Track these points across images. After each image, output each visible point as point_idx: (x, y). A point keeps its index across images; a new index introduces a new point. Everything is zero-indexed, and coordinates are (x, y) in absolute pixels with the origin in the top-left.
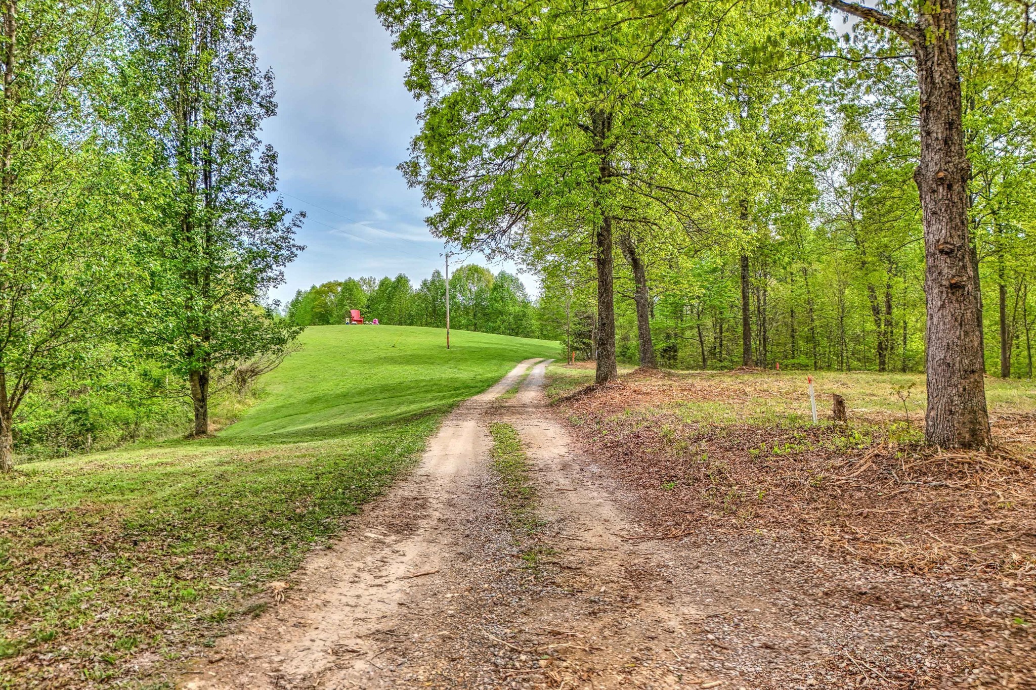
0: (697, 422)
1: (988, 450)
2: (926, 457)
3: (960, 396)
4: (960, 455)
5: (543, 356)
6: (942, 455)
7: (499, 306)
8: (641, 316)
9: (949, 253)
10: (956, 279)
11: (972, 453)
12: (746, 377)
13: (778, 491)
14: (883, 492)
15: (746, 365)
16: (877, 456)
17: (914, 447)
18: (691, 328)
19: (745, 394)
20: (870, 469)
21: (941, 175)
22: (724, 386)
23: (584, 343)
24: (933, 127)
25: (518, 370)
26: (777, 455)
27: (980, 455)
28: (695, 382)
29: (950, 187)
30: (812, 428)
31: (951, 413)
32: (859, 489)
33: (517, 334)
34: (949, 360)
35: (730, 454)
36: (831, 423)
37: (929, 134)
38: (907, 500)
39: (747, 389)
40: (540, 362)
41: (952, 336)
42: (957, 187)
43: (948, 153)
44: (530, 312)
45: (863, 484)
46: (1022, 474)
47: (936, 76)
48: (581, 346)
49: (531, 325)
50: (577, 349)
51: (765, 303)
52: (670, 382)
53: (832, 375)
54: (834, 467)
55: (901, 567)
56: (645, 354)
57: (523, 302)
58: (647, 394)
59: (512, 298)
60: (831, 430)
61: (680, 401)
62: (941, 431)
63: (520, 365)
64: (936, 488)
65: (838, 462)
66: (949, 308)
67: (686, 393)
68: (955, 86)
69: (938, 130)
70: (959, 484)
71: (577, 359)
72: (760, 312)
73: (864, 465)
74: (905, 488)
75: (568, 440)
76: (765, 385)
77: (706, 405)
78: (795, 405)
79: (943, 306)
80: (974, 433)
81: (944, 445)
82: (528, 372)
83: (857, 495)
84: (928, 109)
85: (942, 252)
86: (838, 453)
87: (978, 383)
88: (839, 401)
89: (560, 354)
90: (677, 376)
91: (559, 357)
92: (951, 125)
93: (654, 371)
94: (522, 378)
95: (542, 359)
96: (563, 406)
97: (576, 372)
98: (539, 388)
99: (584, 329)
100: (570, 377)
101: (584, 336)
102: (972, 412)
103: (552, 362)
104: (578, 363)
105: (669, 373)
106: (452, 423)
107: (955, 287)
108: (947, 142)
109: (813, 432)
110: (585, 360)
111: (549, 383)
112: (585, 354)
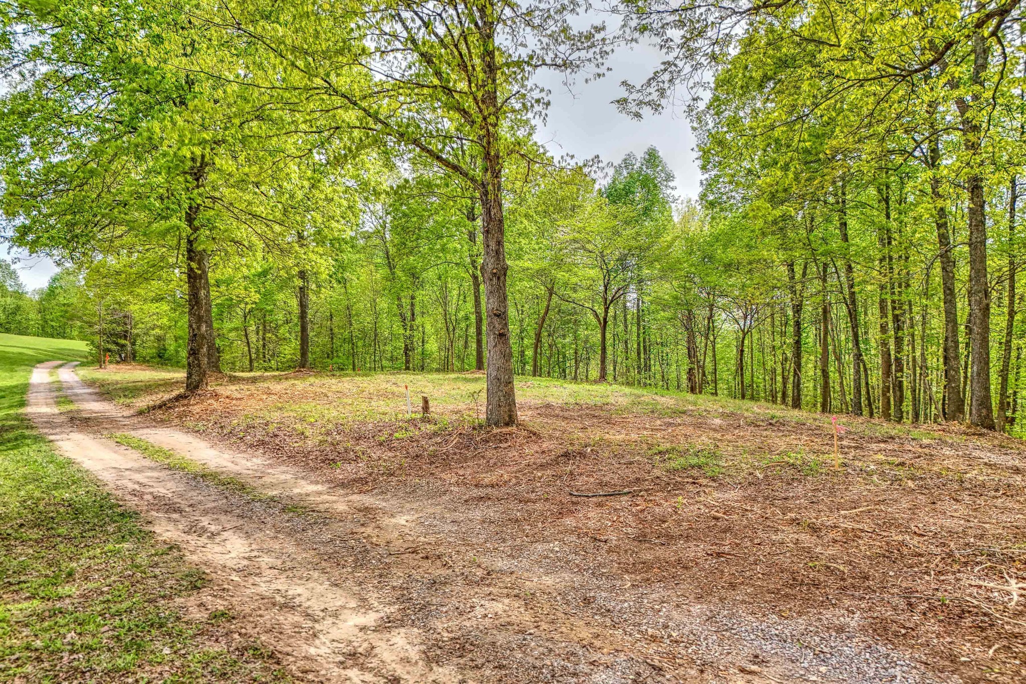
1: (517, 426)
2: (488, 432)
3: (504, 396)
4: (505, 430)
5: (64, 359)
6: (496, 431)
9: (498, 316)
10: (502, 331)
11: (510, 428)
12: (312, 379)
14: (469, 454)
15: (303, 367)
16: (460, 434)
17: (481, 427)
18: (236, 329)
20: (458, 442)
21: (495, 271)
22: (299, 388)
23: (117, 344)
24: (490, 243)
25: (40, 376)
26: (398, 439)
27: (514, 429)
28: (267, 385)
29: (499, 278)
30: (410, 420)
31: (500, 406)
32: (455, 454)
33: (8, 331)
34: (498, 376)
36: (422, 416)
37: (488, 246)
38: (483, 457)
40: (61, 366)
41: (500, 363)
42: (502, 278)
43: (498, 259)
44: (25, 304)
45: (457, 451)
46: (534, 438)
47: (492, 213)
48: (113, 347)
49: (27, 320)
50: (109, 350)
52: (245, 387)
54: (437, 443)
55: (493, 486)
57: (16, 292)
58: (239, 399)
59: (1, 285)
62: (495, 418)
63: (35, 370)
64: (495, 448)
65: (439, 440)
66: (499, 347)
67: (273, 397)
68: (501, 221)
70: (506, 445)
71: (111, 362)
73: (455, 440)
74: (480, 451)
79: (496, 346)
80: (510, 416)
81: (496, 425)
82: (55, 378)
83: (456, 457)
84: (488, 232)
85: (495, 315)
86: (435, 434)
87: (512, 389)
88: (426, 401)
89: (86, 357)
90: (243, 379)
91: (85, 360)
92: (499, 243)
93: (220, 375)
94: (56, 385)
95: (60, 362)
96: (159, 414)
97: (118, 377)
98: (94, 397)
99: (119, 329)
100: (117, 383)
101: (118, 336)
102: (510, 405)
103: (77, 366)
104: (112, 366)
105: (235, 377)
106: (58, 437)
107: (501, 335)
108: (497, 252)
109: (412, 421)
110: (118, 363)
111: (97, 390)
112: (118, 356)
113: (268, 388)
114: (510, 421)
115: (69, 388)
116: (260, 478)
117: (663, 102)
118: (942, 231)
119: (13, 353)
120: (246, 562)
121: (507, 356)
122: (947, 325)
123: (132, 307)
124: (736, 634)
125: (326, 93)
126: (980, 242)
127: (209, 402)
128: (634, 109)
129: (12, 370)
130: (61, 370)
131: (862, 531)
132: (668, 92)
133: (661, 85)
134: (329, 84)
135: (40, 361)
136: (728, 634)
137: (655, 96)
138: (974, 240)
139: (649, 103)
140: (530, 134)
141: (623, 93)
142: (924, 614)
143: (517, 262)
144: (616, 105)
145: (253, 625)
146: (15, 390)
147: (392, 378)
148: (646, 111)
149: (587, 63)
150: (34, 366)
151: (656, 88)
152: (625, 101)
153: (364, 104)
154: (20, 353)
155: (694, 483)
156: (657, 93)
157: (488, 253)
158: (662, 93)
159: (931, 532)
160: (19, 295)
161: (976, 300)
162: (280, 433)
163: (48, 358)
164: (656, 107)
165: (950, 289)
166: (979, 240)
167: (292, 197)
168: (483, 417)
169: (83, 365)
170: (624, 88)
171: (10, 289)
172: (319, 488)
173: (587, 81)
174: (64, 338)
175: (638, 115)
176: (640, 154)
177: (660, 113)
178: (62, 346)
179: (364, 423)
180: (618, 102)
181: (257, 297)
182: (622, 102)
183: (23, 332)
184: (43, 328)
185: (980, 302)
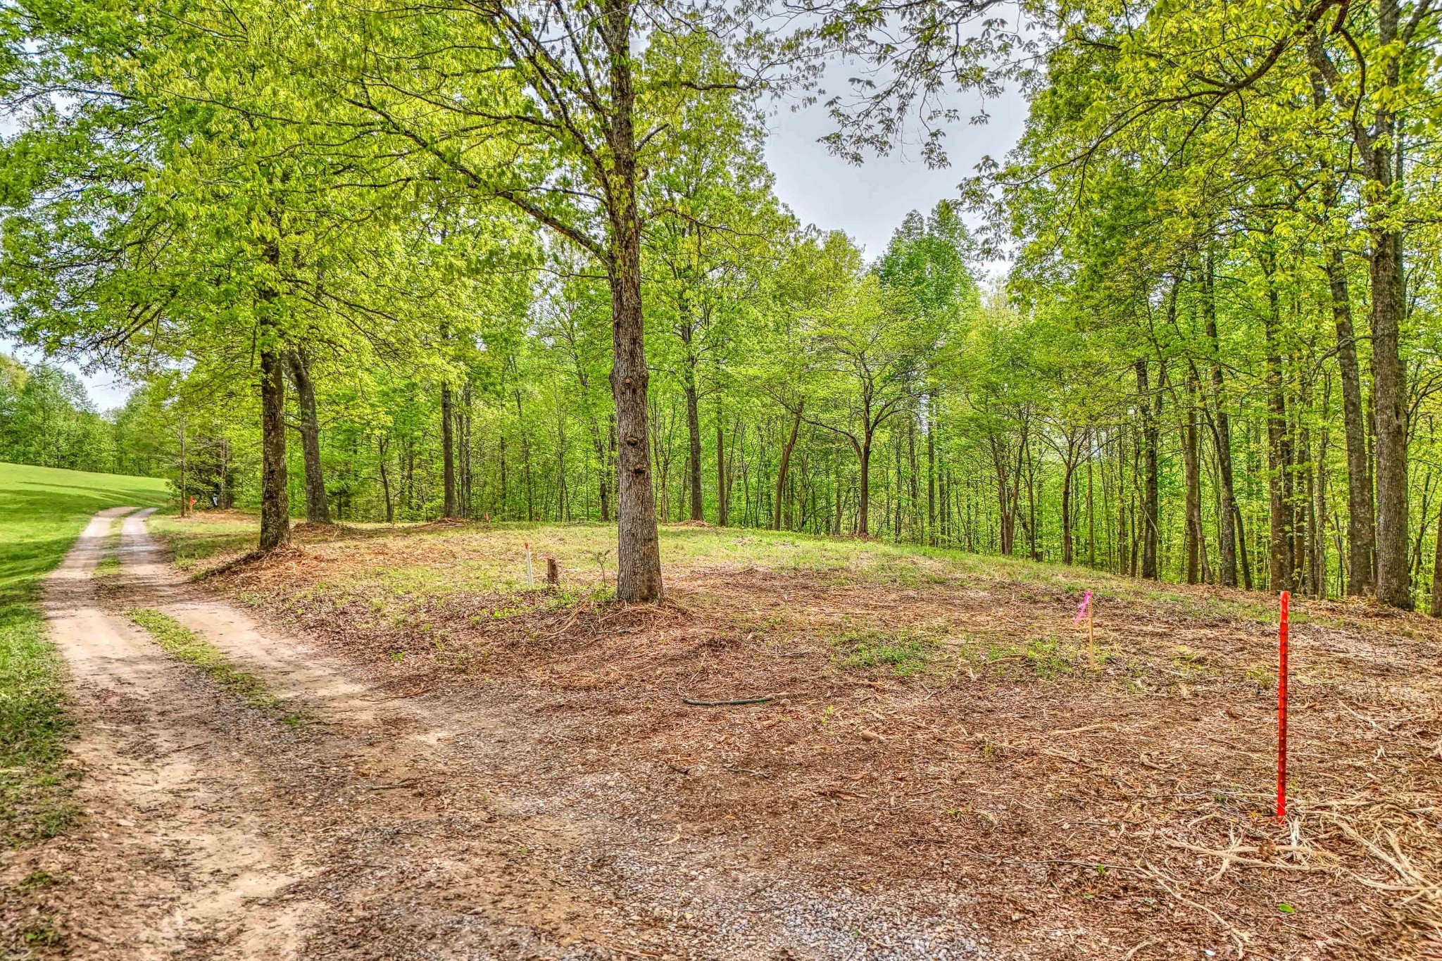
0: (409, 593)
1: (660, 602)
2: (617, 611)
3: (641, 559)
4: (640, 607)
5: (137, 504)
6: (628, 608)
7: (37, 419)
8: (309, 453)
9: (634, 445)
10: (639, 466)
11: (648, 605)
12: (450, 534)
13: (498, 650)
14: (584, 642)
15: (448, 516)
16: (581, 613)
17: (608, 603)
19: (454, 556)
20: (576, 625)
21: (628, 380)
22: (426, 545)
23: (208, 483)
24: (623, 341)
25: (97, 528)
26: (497, 620)
27: (652, 606)
28: (386, 540)
29: (634, 391)
30: (527, 592)
31: (635, 574)
32: (565, 641)
33: (72, 465)
34: (634, 531)
35: (451, 623)
36: (545, 586)
38: (600, 646)
39: (455, 549)
40: (131, 514)
41: (635, 511)
42: (639, 391)
43: (633, 364)
44: (96, 430)
45: (569, 637)
46: (681, 618)
47: (624, 299)
48: (203, 487)
49: (100, 451)
50: (197, 492)
51: (469, 432)
52: (355, 543)
53: (548, 529)
54: (547, 626)
56: (315, 505)
57: (84, 413)
58: (333, 561)
59: (64, 404)
60: (546, 593)
61: (379, 569)
62: (628, 590)
63: (95, 519)
64: (621, 634)
65: (550, 621)
66: (634, 489)
67: (381, 557)
68: (637, 310)
69: (626, 343)
70: (636, 629)
71: (197, 508)
72: (463, 445)
73: (570, 622)
74: (600, 637)
75: (253, 624)
76: (475, 543)
77: (412, 572)
78: (510, 567)
79: (630, 487)
80: (650, 588)
81: (630, 600)
82: (116, 531)
83: (564, 646)
84: (618, 325)
85: (629, 443)
86: (551, 613)
87: (655, 551)
88: (553, 566)
89: (167, 501)
90: (361, 532)
91: (165, 505)
92: (635, 341)
93: (329, 527)
94: (112, 541)
95: (132, 508)
96: (217, 582)
97: (199, 529)
98: (154, 557)
99: (212, 462)
100: (195, 536)
101: (209, 472)
102: (650, 571)
103: (151, 514)
104: (198, 514)
105: (350, 529)
106: (61, 613)
107: (638, 472)
108: (632, 354)
109: (529, 595)
110: (207, 509)
111: (163, 547)
112: (207, 499)
113: (385, 545)
114: (651, 593)
115: (127, 545)
116: (287, 673)
117: (891, 138)
118: (1342, 319)
119: (69, 496)
120: (170, 797)
121: (645, 502)
122: (1350, 456)
123: (227, 434)
124: (778, 917)
125: (383, 130)
126: (1389, 335)
127: (289, 564)
128: (852, 149)
129: (62, 520)
130: (129, 519)
131: (1065, 760)
132: (897, 124)
133: (886, 113)
134: (387, 117)
135: (105, 507)
136: (768, 916)
137: (878, 129)
138: (1379, 332)
139: (870, 141)
140: (767, 187)
141: (833, 126)
142: (1066, 891)
143: (741, 369)
144: (826, 144)
145: (80, 894)
146: (55, 547)
147: (562, 532)
148: (867, 151)
149: (793, 84)
150: (93, 514)
151: (880, 118)
152: (838, 136)
153: (442, 147)
154: (80, 497)
155: (870, 686)
156: (882, 126)
157: (619, 355)
158: (888, 125)
159: (1166, 763)
160: (88, 417)
161: (1382, 420)
162: (353, 610)
163: (118, 502)
164: (881, 145)
165: (1354, 404)
166: (1386, 332)
167: (397, 278)
168: (612, 589)
169: (161, 512)
170: (834, 120)
171: (77, 409)
172: (357, 688)
173: (793, 108)
174: (148, 475)
175: (857, 158)
176: (926, 213)
177: (887, 155)
178: (142, 487)
179: (469, 596)
180: (827, 139)
181: (389, 420)
182: (834, 139)
183: (93, 467)
184: (120, 461)
185: (1389, 423)
